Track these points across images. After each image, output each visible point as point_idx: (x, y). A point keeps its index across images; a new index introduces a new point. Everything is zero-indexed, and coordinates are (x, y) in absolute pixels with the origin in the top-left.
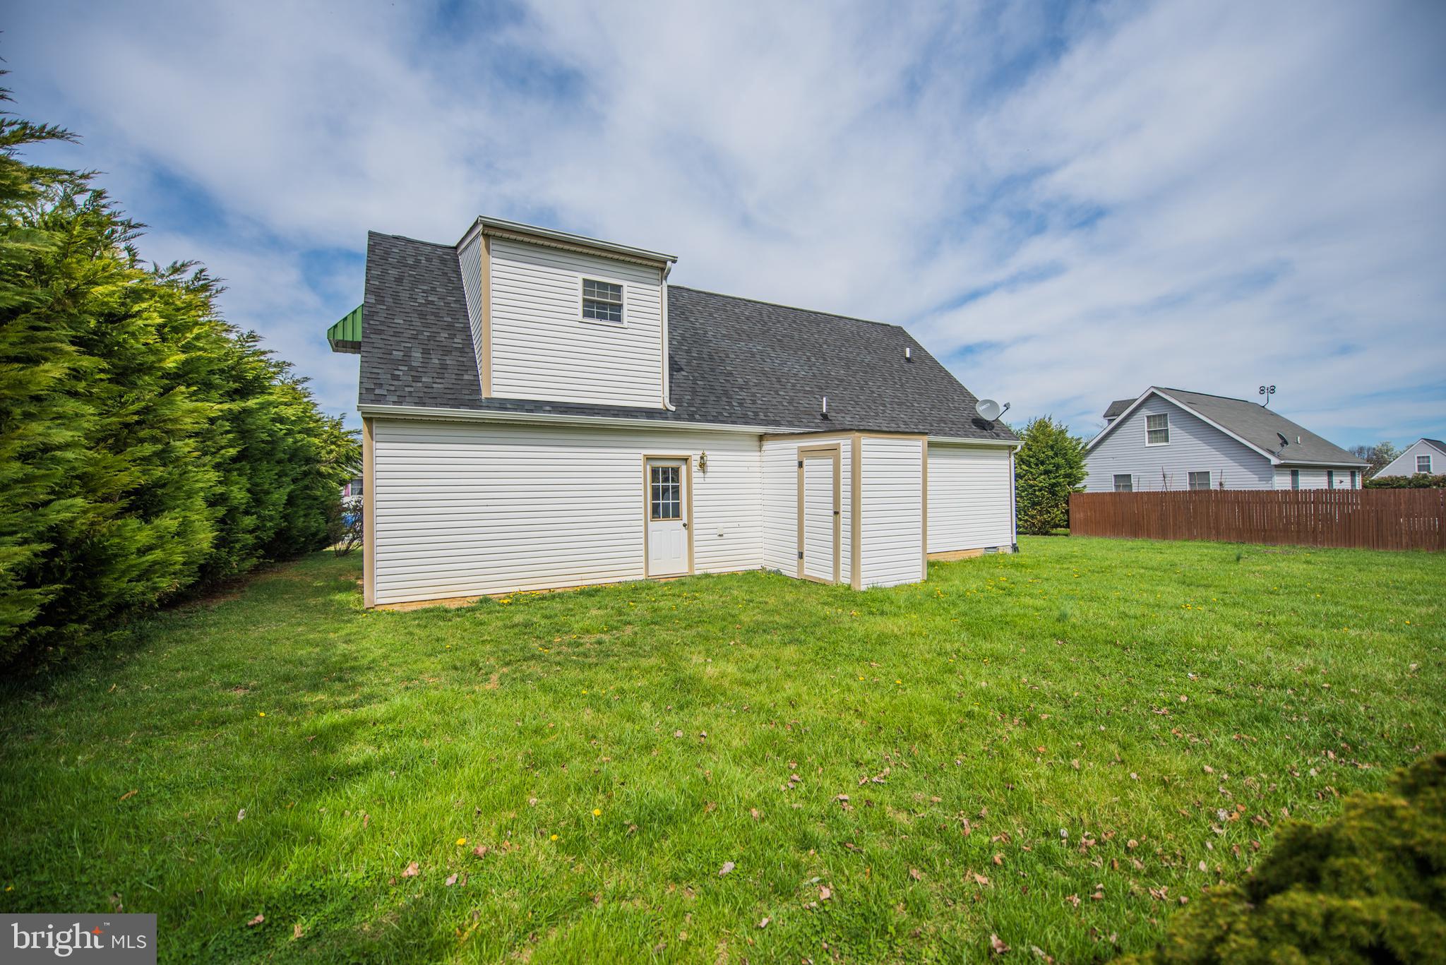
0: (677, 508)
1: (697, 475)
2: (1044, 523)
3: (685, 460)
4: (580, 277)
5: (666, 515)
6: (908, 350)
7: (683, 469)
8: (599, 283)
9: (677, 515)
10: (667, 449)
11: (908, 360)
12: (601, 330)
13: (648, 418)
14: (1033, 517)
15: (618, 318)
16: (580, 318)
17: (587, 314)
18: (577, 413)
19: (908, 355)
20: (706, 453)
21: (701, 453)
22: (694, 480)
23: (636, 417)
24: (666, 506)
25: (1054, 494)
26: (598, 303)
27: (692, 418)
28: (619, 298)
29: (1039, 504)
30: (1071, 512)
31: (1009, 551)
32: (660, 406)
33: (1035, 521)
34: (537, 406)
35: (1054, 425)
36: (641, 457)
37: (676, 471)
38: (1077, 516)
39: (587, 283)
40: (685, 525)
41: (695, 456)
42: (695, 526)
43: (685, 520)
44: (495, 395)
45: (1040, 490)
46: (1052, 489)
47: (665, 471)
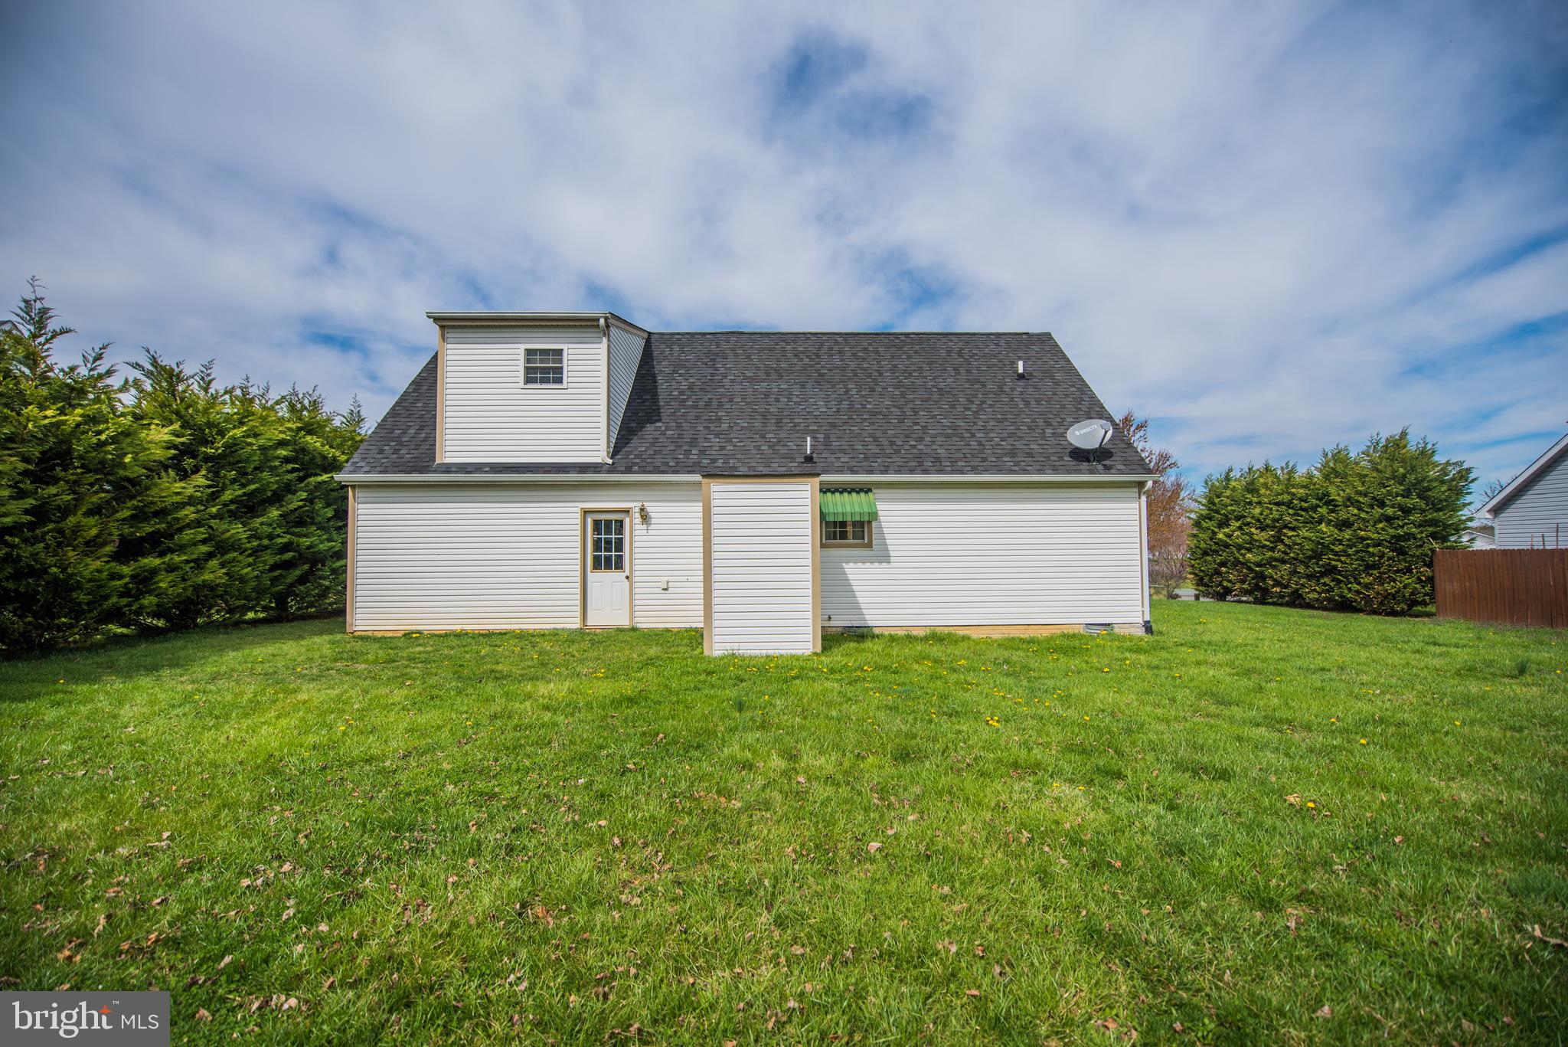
0: (620, 558)
1: (639, 527)
2: (1386, 597)
3: (627, 512)
4: (520, 349)
5: (608, 566)
6: (1021, 364)
7: (627, 521)
8: (540, 350)
9: (619, 566)
10: (606, 502)
11: (1021, 377)
12: (544, 394)
13: (579, 472)
14: (1367, 587)
15: (560, 381)
16: (521, 385)
17: (528, 380)
18: (512, 472)
19: (1021, 370)
20: (646, 504)
21: (640, 504)
22: (636, 533)
23: (568, 472)
24: (608, 559)
25: (1402, 552)
26: (541, 368)
27: (628, 470)
28: (561, 361)
29: (1374, 566)
30: (1437, 581)
31: (1140, 632)
32: (599, 460)
33: (1371, 593)
34: (478, 468)
35: (1413, 443)
36: (579, 510)
37: (621, 523)
38: (1447, 586)
39: (529, 352)
40: (627, 578)
41: (635, 506)
42: (636, 579)
43: (627, 573)
44: (447, 461)
45: (1375, 546)
46: (1398, 545)
47: (608, 523)
